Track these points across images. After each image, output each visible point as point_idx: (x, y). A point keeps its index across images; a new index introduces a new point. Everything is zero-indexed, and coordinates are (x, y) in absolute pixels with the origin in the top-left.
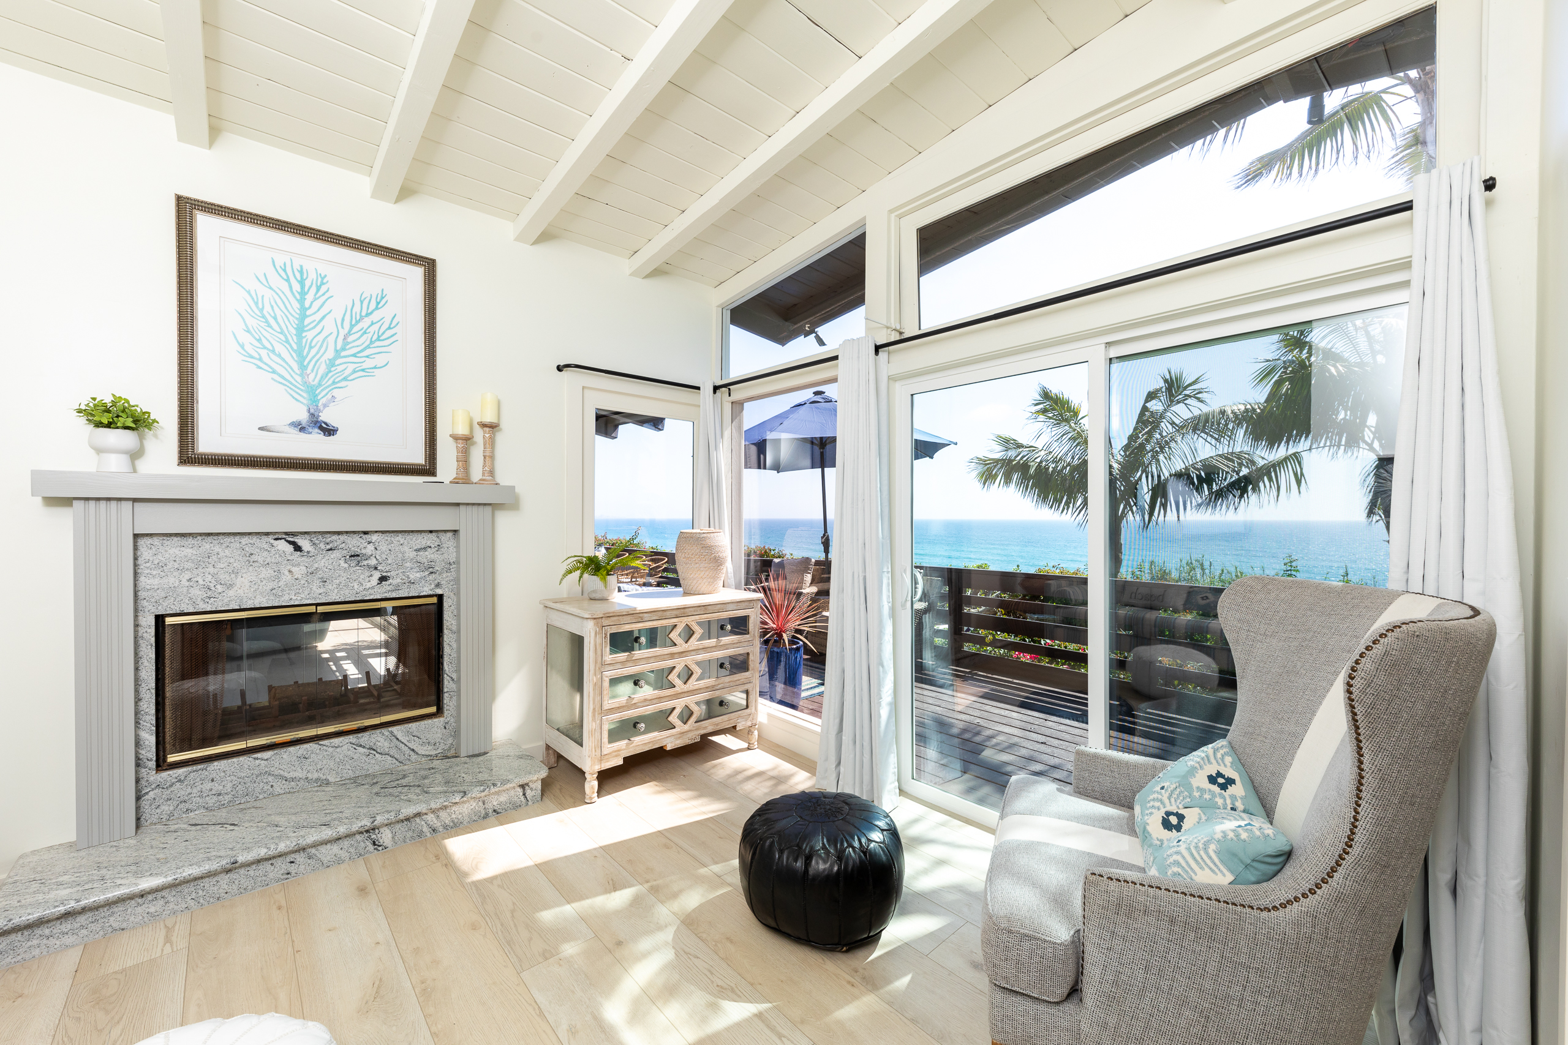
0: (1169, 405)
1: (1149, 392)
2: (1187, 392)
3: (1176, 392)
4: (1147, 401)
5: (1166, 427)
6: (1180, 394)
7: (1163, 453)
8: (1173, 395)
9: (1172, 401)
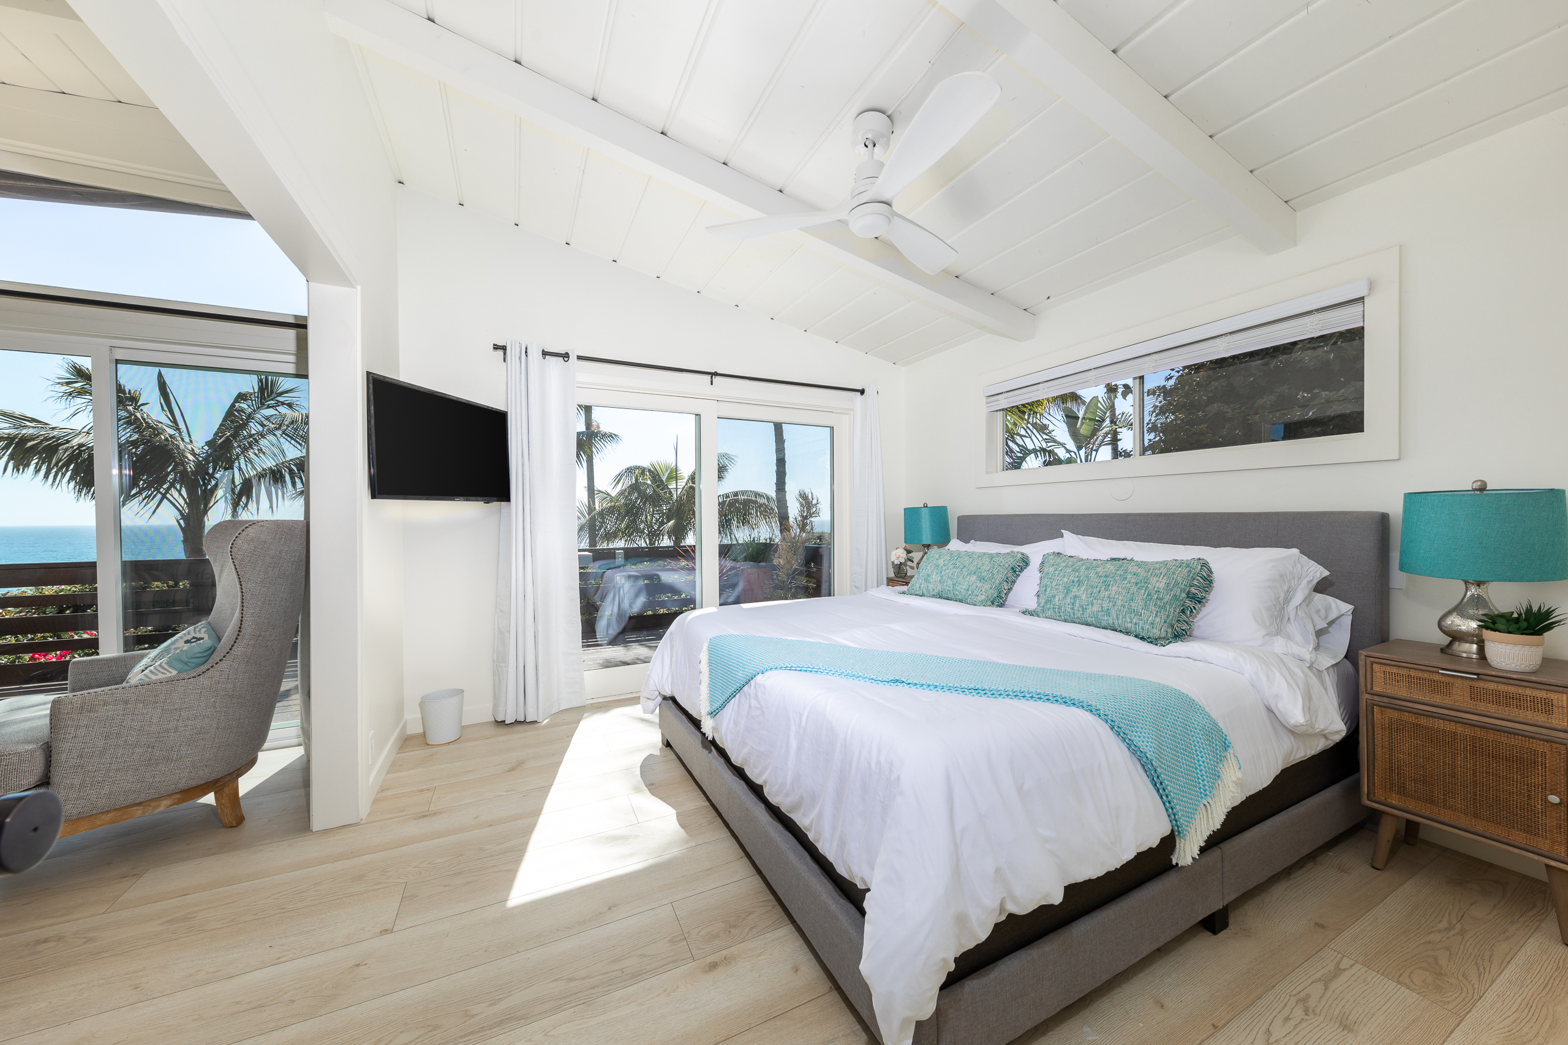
0: (259, 408)
1: (240, 393)
2: (280, 399)
3: (268, 396)
4: (236, 400)
5: (254, 428)
6: (272, 400)
7: (253, 449)
8: (265, 399)
9: (263, 404)
